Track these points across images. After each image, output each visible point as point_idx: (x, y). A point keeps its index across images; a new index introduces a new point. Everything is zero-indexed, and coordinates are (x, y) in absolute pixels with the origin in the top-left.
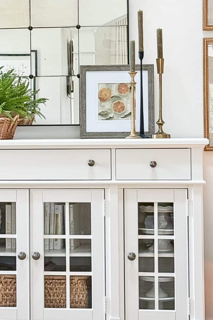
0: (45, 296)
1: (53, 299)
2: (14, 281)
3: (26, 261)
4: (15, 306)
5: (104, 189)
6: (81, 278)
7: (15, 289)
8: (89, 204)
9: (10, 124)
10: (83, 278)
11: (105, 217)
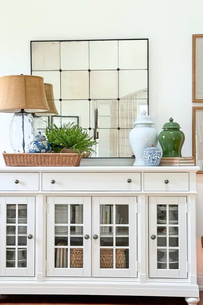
0: (100, 261)
1: (105, 263)
2: (81, 252)
3: (89, 240)
4: (82, 267)
5: (137, 196)
6: (122, 250)
7: (82, 257)
8: (128, 206)
9: (79, 157)
10: (123, 250)
11: (137, 213)
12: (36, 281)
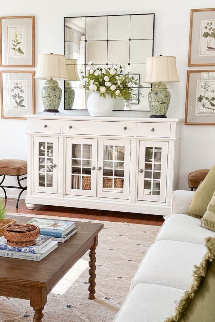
2: (90, 179)
3: (95, 170)
4: (90, 190)
5: (131, 140)
8: (124, 147)
11: (130, 153)
12: (58, 197)
